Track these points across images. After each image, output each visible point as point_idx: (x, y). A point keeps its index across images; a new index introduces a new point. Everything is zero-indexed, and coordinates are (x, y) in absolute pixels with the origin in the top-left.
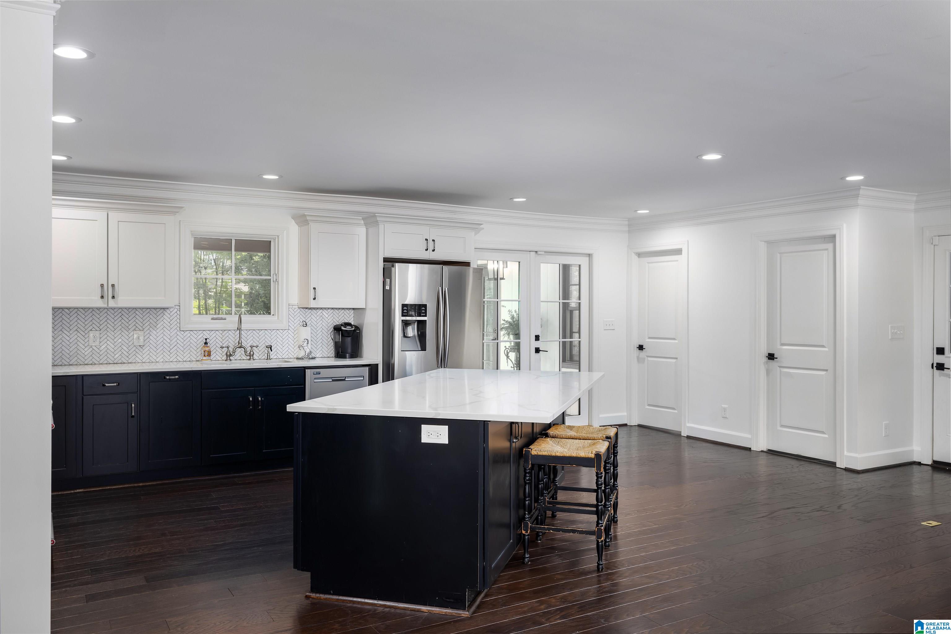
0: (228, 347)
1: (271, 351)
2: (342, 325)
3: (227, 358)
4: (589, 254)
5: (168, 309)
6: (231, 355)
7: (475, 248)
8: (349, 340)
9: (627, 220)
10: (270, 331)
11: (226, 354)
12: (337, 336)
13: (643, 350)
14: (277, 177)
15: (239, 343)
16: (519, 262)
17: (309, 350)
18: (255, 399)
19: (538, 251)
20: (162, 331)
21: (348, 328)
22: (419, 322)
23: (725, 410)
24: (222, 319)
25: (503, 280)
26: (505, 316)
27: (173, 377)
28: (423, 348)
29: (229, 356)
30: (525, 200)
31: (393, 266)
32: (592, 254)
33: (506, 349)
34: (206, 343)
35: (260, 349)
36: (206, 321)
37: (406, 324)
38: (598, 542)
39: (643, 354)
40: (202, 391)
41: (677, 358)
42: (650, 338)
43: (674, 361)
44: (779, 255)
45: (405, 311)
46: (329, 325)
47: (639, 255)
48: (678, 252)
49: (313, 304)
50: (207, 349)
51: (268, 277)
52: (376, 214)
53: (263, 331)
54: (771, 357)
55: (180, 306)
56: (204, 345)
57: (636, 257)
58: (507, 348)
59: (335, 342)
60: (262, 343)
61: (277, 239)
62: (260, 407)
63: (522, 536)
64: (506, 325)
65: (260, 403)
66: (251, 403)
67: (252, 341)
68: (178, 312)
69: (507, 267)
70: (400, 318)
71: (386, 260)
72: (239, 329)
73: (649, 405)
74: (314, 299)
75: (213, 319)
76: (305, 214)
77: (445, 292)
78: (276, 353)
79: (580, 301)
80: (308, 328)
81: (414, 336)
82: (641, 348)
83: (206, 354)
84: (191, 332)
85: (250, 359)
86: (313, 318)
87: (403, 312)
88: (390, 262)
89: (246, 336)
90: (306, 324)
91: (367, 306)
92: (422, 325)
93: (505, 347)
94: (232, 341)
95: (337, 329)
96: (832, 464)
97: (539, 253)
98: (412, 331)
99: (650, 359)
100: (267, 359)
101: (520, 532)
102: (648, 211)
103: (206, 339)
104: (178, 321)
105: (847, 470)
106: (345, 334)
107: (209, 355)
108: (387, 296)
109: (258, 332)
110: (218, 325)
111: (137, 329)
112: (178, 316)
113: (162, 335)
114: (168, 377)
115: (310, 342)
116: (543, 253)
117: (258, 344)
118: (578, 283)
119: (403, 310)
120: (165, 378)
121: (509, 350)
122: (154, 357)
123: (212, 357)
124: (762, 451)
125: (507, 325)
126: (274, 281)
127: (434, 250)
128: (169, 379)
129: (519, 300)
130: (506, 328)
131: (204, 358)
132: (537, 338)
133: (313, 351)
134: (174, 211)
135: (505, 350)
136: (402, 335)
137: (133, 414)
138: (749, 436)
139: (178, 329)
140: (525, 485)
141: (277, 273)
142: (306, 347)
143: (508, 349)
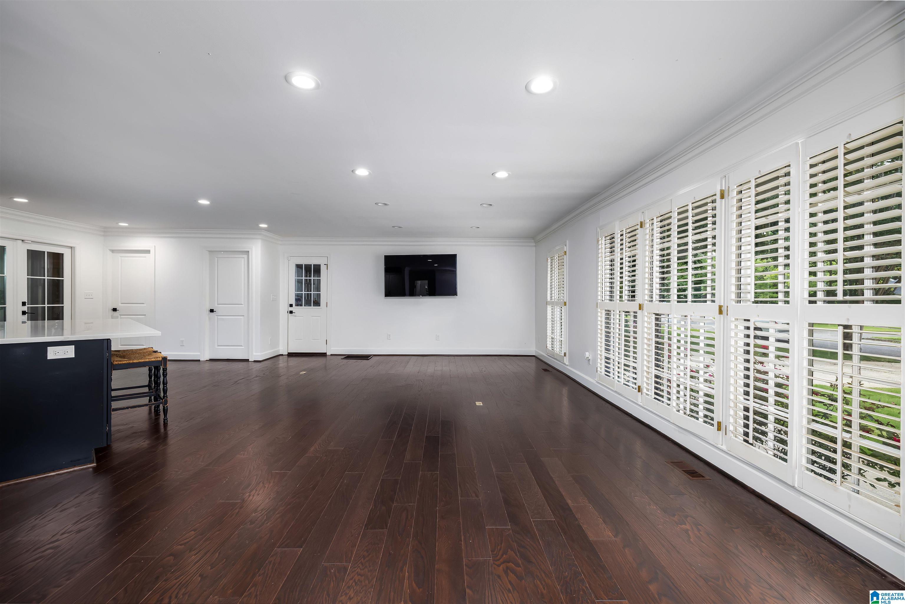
4: (71, 247)
9: (104, 228)
13: (116, 311)
16: (5, 247)
19: (25, 240)
23: (182, 341)
32: (74, 247)
41: (145, 315)
42: (122, 303)
43: (143, 316)
44: (216, 259)
47: (113, 251)
48: (148, 252)
54: (212, 311)
57: (111, 252)
79: (62, 279)
96: (247, 360)
97: (25, 242)
99: (122, 316)
102: (128, 225)
105: (255, 361)
116: (30, 242)
124: (207, 360)
132: (24, 304)
138: (199, 354)
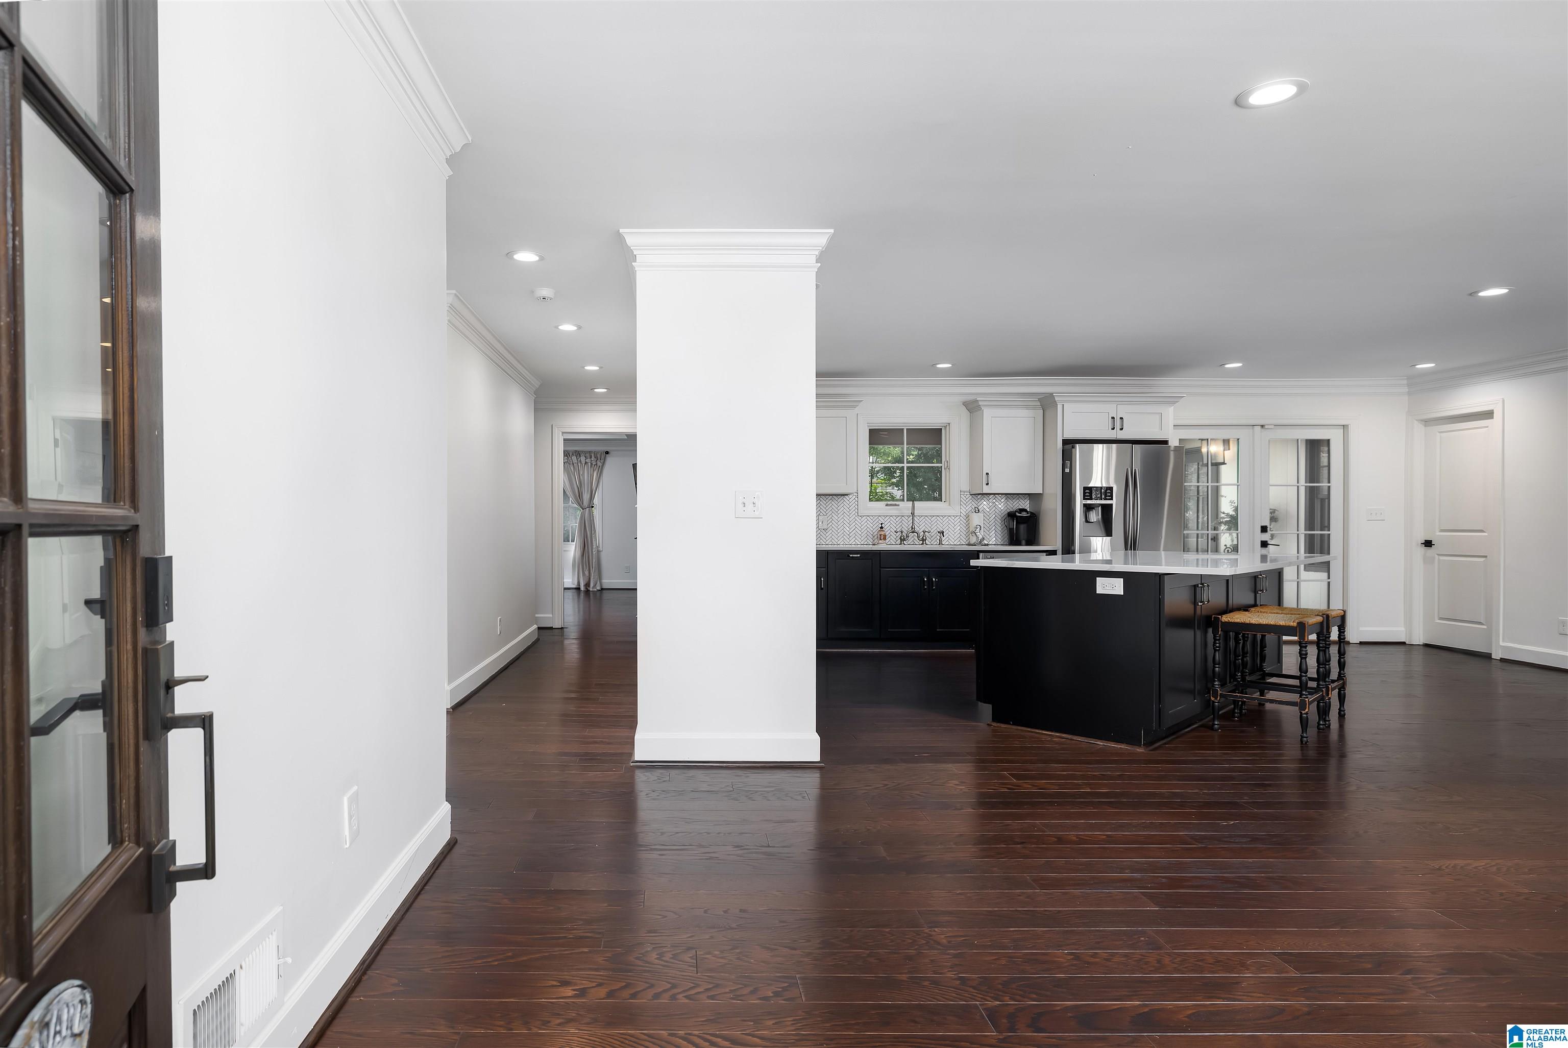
0: (902, 532)
1: (943, 536)
2: (1016, 511)
3: (901, 542)
4: (1344, 426)
5: (847, 495)
6: (904, 540)
7: (1174, 426)
8: (1023, 527)
9: (1405, 378)
10: (942, 518)
11: (900, 538)
12: (1011, 522)
13: (1431, 546)
14: (950, 365)
15: (912, 529)
16: (1238, 439)
17: (982, 537)
18: (930, 580)
19: (1265, 425)
20: (843, 516)
21: (1024, 514)
22: (1103, 506)
23: (1563, 624)
24: (896, 505)
25: (1222, 466)
26: (1226, 507)
27: (856, 556)
28: (1108, 533)
29: (902, 540)
30: (1240, 365)
31: (1073, 447)
32: (1348, 426)
33: (1227, 548)
34: (882, 528)
35: (932, 535)
36: (879, 507)
37: (1088, 508)
38: (1301, 713)
39: (1430, 551)
40: (880, 570)
41: (1486, 556)
42: (1442, 531)
43: (1481, 559)
45: (1087, 494)
46: (1002, 512)
47: (1427, 422)
48: (1488, 415)
49: (986, 490)
50: (882, 533)
51: (939, 465)
52: (1054, 394)
53: (935, 517)
55: (857, 493)
56: (879, 529)
57: (1421, 425)
58: (1228, 546)
59: (1010, 528)
60: (934, 529)
61: (948, 427)
62: (934, 588)
63: (1211, 702)
64: (1226, 519)
65: (934, 584)
66: (926, 583)
67: (924, 527)
68: (856, 499)
69: (1229, 449)
70: (1081, 502)
71: (1066, 442)
72: (913, 514)
73: (1441, 619)
74: (987, 484)
75: (887, 505)
76: (978, 399)
77: (1135, 473)
78: (948, 539)
79: (1329, 485)
80: (981, 515)
81: (1098, 521)
82: (1428, 544)
83: (882, 538)
84: (868, 517)
85: (922, 544)
86: (984, 504)
87: (1084, 496)
88: (1070, 444)
89: (919, 522)
90: (979, 511)
91: (1044, 491)
92: (1107, 510)
93: (1225, 545)
94: (906, 526)
95: (1011, 515)
97: (1266, 427)
98: (1095, 516)
99: (1442, 558)
100: (939, 544)
101: (1208, 698)
102: (1433, 365)
103: (882, 524)
104: (856, 506)
106: (1020, 521)
107: (885, 539)
108: (1067, 481)
109: (930, 518)
110: (892, 511)
111: (821, 514)
112: (856, 503)
113: (843, 520)
114: (851, 556)
115: (982, 528)
116: (1273, 427)
117: (930, 529)
118: (1327, 464)
119: (1084, 493)
120: (849, 556)
121: (1231, 549)
122: (835, 539)
123: (887, 541)
125: (1228, 519)
126: (945, 469)
127: (1122, 429)
128: (852, 557)
129: (1238, 484)
130: (1226, 523)
131: (880, 541)
132: (1264, 529)
133: (986, 538)
134: (853, 405)
135: (1225, 549)
136: (1084, 520)
137: (822, 587)
139: (856, 514)
140: (1215, 652)
141: (948, 459)
142: (979, 533)
143: (1229, 548)
